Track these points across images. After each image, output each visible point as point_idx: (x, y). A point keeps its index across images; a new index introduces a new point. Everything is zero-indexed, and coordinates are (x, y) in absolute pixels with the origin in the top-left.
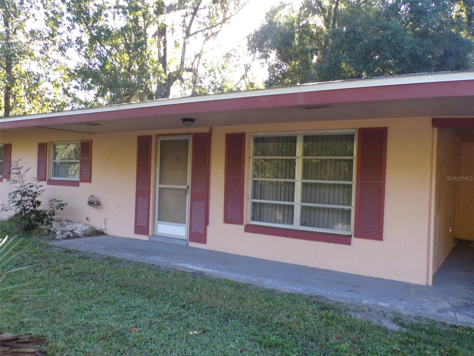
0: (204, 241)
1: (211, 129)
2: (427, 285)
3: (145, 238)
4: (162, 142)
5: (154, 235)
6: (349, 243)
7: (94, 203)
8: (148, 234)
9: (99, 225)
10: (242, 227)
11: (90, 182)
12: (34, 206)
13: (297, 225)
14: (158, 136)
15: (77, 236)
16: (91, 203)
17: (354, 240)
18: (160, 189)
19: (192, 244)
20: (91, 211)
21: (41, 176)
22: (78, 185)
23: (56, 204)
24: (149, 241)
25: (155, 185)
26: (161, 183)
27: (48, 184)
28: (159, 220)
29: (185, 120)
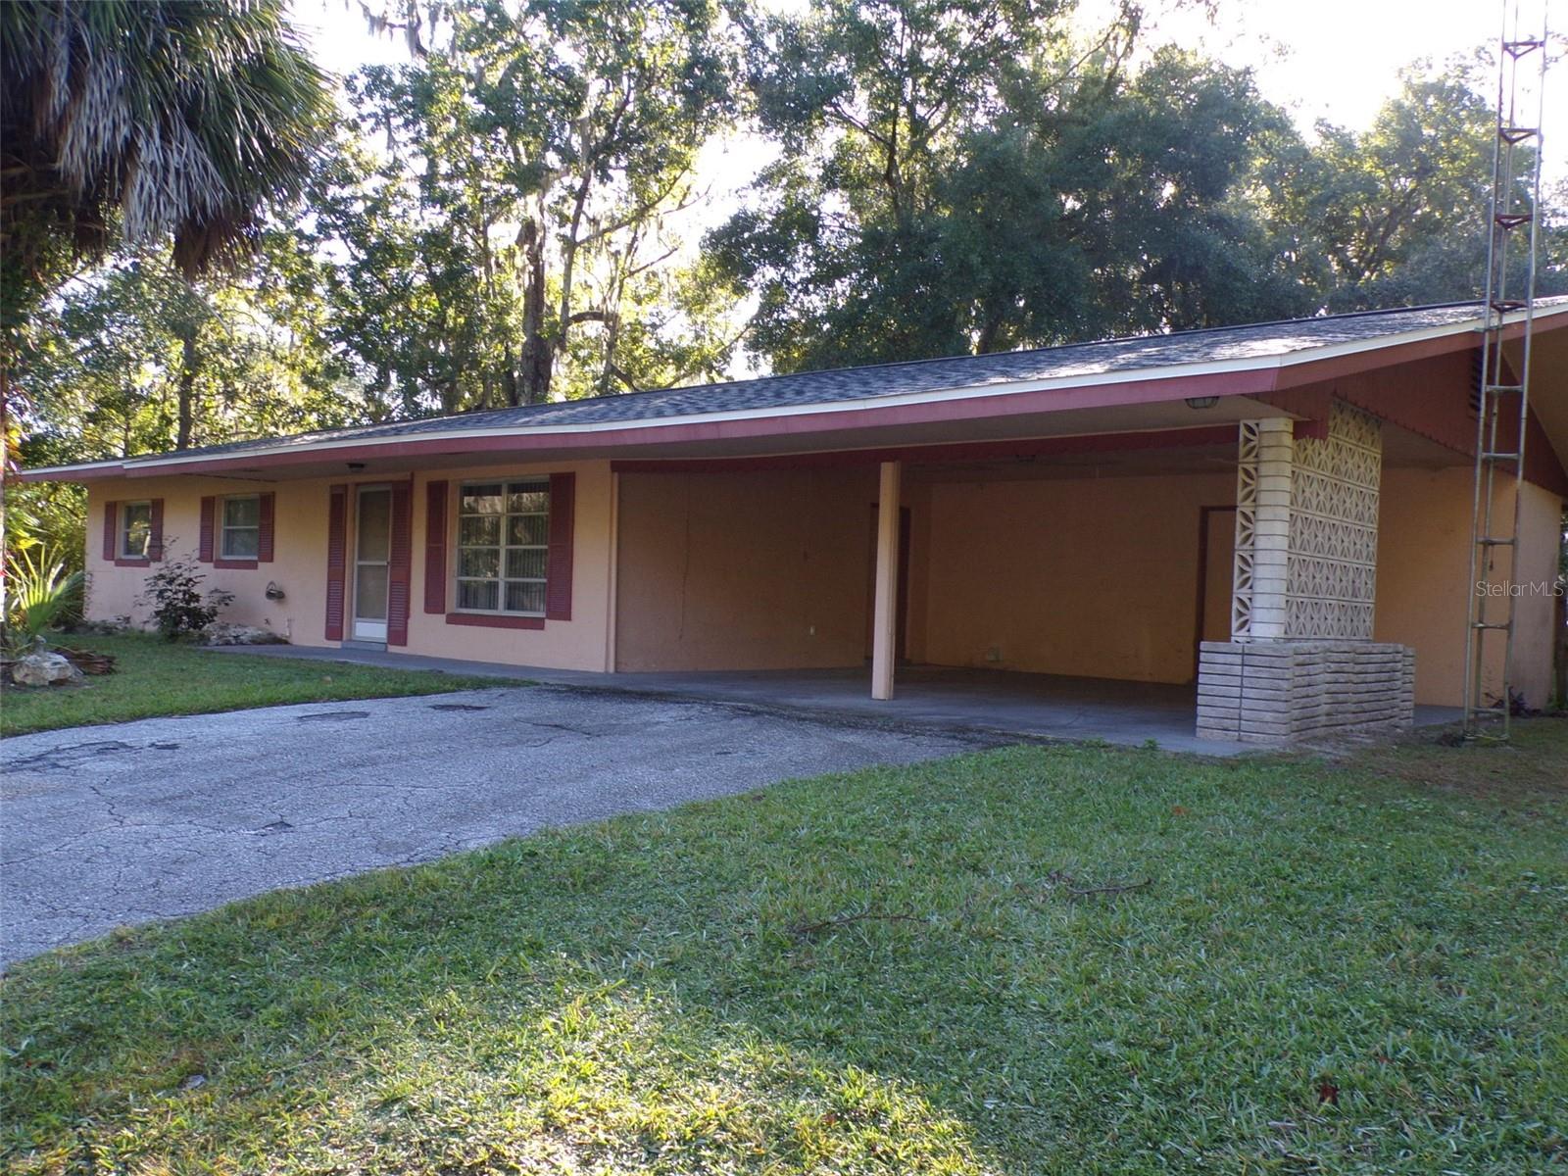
0: (404, 643)
1: (412, 475)
2: (607, 672)
3: (336, 645)
4: (363, 496)
5: (350, 640)
6: (542, 628)
7: (276, 595)
8: (341, 639)
9: (280, 629)
10: (443, 617)
11: (271, 560)
12: (188, 603)
13: (501, 611)
14: (358, 485)
15: (242, 644)
16: (270, 595)
17: (547, 621)
18: (360, 567)
19: (394, 649)
20: (270, 608)
21: (206, 554)
22: (256, 567)
23: (217, 595)
24: (343, 648)
25: (353, 563)
26: (360, 558)
27: (216, 567)
28: (358, 616)
29: (352, 465)
